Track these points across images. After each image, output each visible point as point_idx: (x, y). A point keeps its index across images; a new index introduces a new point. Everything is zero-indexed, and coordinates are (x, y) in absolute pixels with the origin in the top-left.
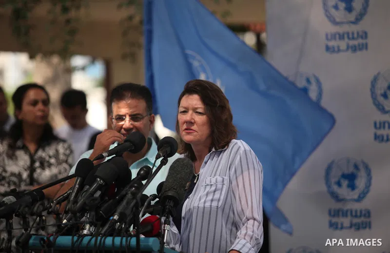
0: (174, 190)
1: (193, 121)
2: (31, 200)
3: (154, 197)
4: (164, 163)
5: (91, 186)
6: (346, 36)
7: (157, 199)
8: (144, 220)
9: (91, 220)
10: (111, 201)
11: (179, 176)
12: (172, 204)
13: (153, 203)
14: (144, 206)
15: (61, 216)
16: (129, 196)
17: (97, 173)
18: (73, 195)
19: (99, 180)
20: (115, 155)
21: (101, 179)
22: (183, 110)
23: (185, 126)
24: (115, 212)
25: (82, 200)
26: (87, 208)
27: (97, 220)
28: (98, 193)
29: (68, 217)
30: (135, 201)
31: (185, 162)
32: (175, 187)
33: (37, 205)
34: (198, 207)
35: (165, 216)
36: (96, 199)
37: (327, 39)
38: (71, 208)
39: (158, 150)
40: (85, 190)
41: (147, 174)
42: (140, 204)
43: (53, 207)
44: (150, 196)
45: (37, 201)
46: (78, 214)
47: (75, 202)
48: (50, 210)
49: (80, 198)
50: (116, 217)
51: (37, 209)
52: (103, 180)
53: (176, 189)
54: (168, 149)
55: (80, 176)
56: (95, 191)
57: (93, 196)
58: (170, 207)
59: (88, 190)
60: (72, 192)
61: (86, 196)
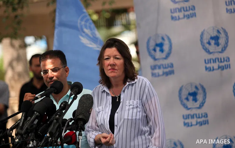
0: (83, 115)
1: (115, 64)
3: (71, 120)
4: (75, 98)
5: (31, 117)
6: (182, 9)
7: (73, 121)
8: (66, 134)
9: (32, 138)
10: (45, 125)
11: (85, 105)
12: (82, 123)
13: (70, 123)
14: (65, 126)
17: (35, 108)
18: (21, 124)
20: (45, 97)
21: (37, 112)
22: (107, 57)
23: (109, 67)
24: (47, 132)
25: (27, 126)
28: (37, 121)
29: (19, 137)
30: (58, 124)
31: (88, 96)
32: (83, 113)
34: (128, 119)
35: (78, 131)
36: (35, 125)
37: (171, 12)
40: (28, 119)
41: (66, 106)
42: (62, 125)
49: (25, 125)
50: (48, 135)
52: (39, 113)
53: (84, 114)
54: (77, 90)
55: (24, 112)
56: (34, 120)
57: (33, 123)
58: (81, 125)
59: (30, 119)
60: (20, 122)
61: (29, 123)
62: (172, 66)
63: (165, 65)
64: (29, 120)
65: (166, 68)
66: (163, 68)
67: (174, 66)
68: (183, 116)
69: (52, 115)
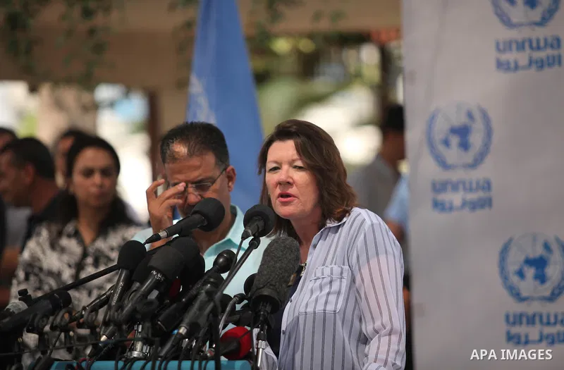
0: (271, 287)
1: (291, 181)
2: (51, 306)
3: (240, 298)
4: (254, 245)
5: (142, 283)
6: (527, 45)
7: (246, 302)
8: (226, 333)
9: (145, 335)
10: (175, 305)
11: (278, 265)
12: (268, 308)
13: (238, 307)
14: (226, 313)
15: (98, 330)
16: (203, 296)
17: (153, 263)
18: (116, 297)
19: (154, 273)
20: (177, 235)
21: (158, 271)
22: (274, 165)
23: (278, 191)
24: (181, 321)
25: (130, 305)
26: (139, 316)
27: (153, 335)
28: (155, 294)
29: (108, 331)
30: (211, 305)
31: (287, 242)
32: (273, 283)
33: (61, 314)
34: (306, 312)
35: (258, 327)
36: (151, 303)
37: (498, 49)
38: (114, 317)
39: (245, 225)
40: (134, 289)
41: (229, 263)
42: (220, 309)
43: (85, 317)
44: (235, 296)
45: (61, 309)
46: (124, 327)
47: (120, 307)
48: (81, 321)
49: (126, 302)
50: (183, 330)
51: (61, 320)
52: (163, 275)
53: (275, 286)
54: (261, 224)
55: (126, 269)
56: (149, 291)
57: (147, 298)
58: (266, 313)
59: (138, 289)
60: (114, 293)
61: (135, 299)
62: (487, 186)
63: (471, 183)
64: (135, 291)
65: (471, 190)
66: (465, 189)
67: (494, 186)
68: (507, 317)
69: (194, 283)
